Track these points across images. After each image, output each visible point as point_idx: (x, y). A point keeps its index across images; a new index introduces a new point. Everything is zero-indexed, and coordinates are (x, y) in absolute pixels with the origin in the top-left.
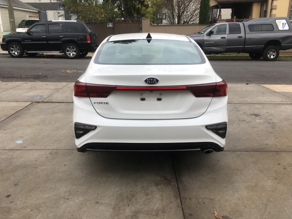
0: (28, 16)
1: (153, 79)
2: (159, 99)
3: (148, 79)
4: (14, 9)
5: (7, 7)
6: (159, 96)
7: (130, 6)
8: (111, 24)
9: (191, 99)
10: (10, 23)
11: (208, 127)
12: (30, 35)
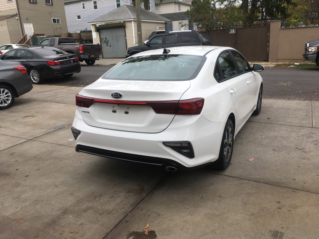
0: (158, 28)
1: (117, 93)
2: (127, 113)
3: (114, 93)
4: (142, 21)
5: (136, 20)
6: (127, 110)
7: (272, 7)
8: (233, 30)
9: (152, 114)
10: (138, 36)
11: (165, 144)
12: (150, 47)
